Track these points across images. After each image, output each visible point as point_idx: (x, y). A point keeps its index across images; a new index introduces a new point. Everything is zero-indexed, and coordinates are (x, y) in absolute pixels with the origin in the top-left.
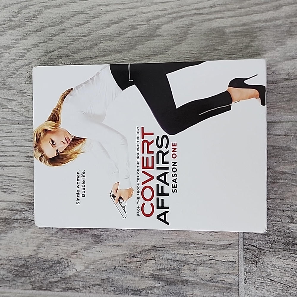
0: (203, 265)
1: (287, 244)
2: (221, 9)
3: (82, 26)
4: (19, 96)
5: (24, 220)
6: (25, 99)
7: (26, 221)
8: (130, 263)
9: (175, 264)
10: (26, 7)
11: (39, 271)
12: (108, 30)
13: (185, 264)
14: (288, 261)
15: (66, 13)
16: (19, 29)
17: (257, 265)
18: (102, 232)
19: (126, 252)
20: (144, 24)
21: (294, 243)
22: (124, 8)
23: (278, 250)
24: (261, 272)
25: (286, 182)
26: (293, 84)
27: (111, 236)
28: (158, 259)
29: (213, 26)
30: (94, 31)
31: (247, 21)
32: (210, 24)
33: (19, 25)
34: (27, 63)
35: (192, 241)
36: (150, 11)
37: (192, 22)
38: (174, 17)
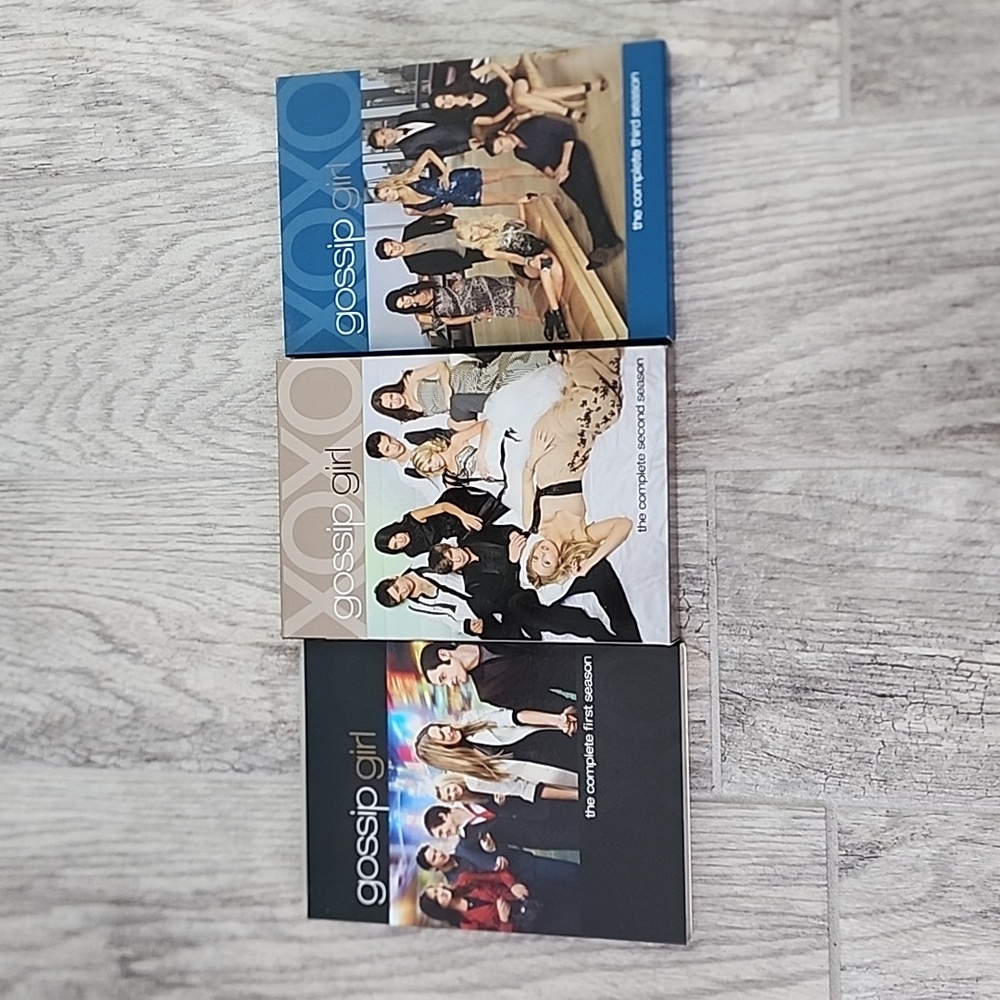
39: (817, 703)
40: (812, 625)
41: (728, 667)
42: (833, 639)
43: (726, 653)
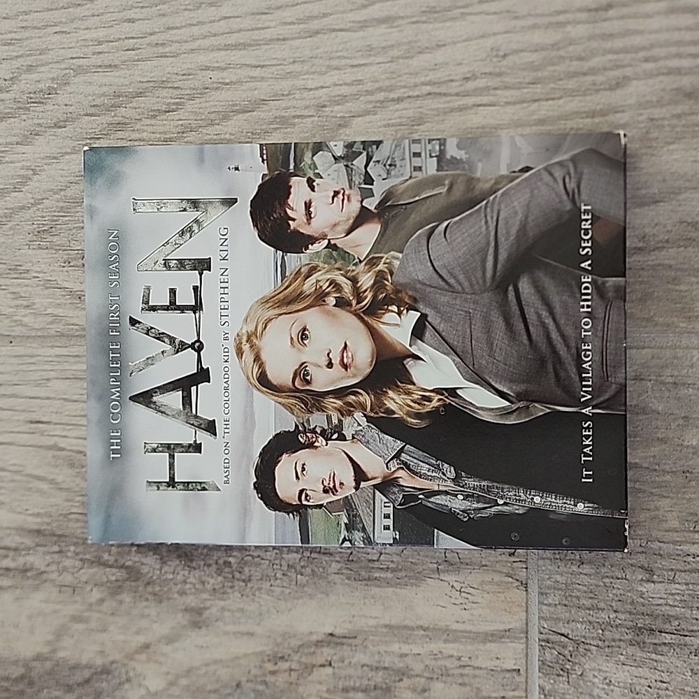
0: (444, 678)
1: (639, 630)
2: (489, 84)
3: (164, 117)
4: (12, 278)
5: (24, 571)
6: (27, 286)
7: (29, 574)
8: (273, 673)
9: (379, 678)
10: (30, 68)
11: (60, 690)
12: (226, 126)
13: (402, 677)
14: (640, 669)
15: (126, 85)
16: (12, 120)
17: (568, 678)
18: (209, 600)
19: (265, 648)
20: (311, 116)
21: (653, 627)
22: (263, 75)
23: (617, 643)
24: (579, 695)
25: (637, 487)
26: (653, 260)
27: (229, 610)
28: (341, 664)
29: (469, 124)
30: (191, 127)
31: (550, 114)
32: (462, 118)
33: (13, 111)
34: (32, 201)
35: (420, 623)
36: (325, 85)
37: (421, 113)
38: (379, 101)
39: (665, 649)
40: (660, 549)
41: (551, 601)
42: (688, 567)
43: (548, 582)
